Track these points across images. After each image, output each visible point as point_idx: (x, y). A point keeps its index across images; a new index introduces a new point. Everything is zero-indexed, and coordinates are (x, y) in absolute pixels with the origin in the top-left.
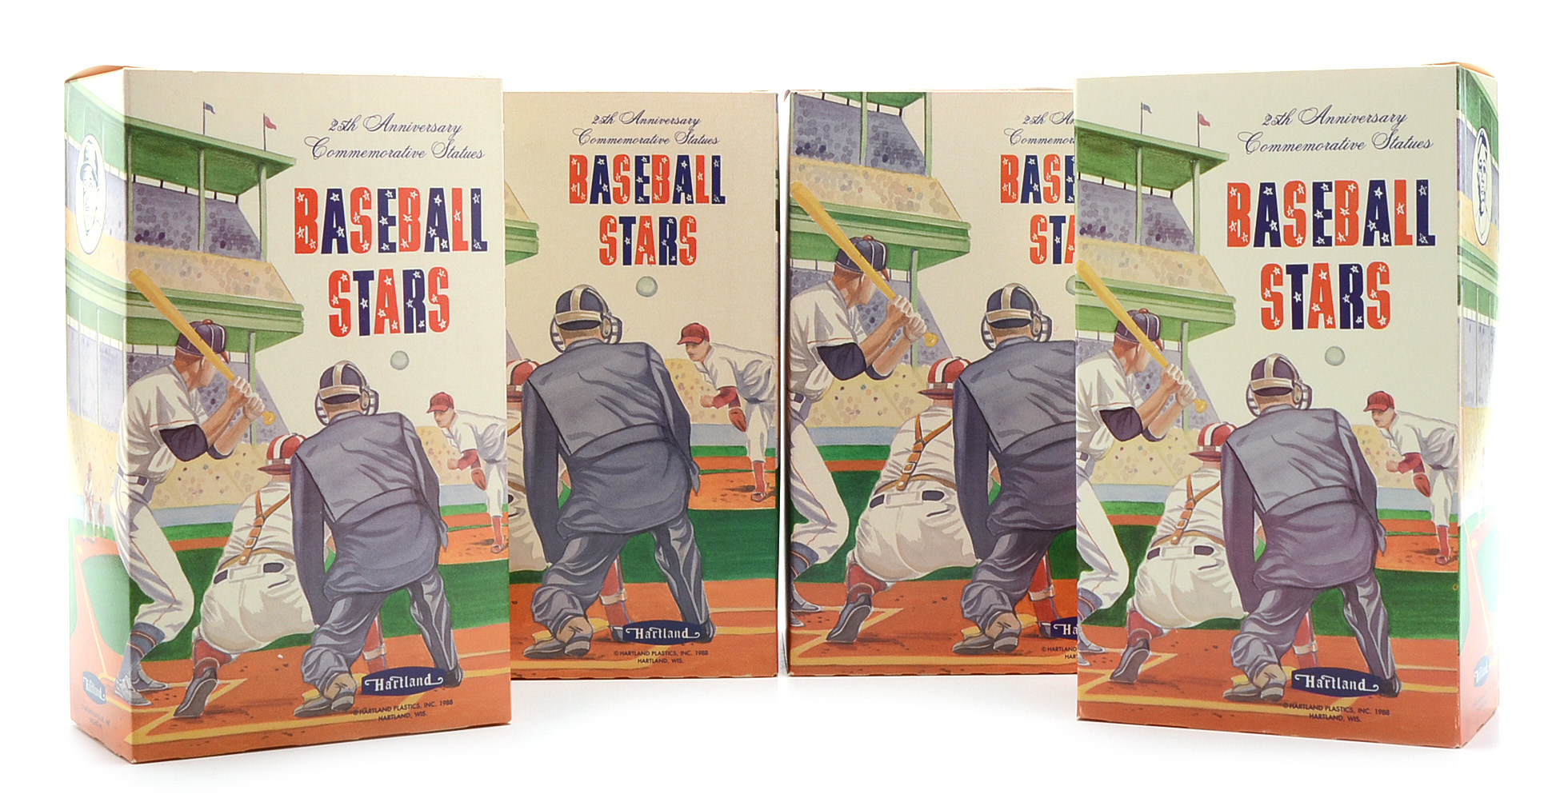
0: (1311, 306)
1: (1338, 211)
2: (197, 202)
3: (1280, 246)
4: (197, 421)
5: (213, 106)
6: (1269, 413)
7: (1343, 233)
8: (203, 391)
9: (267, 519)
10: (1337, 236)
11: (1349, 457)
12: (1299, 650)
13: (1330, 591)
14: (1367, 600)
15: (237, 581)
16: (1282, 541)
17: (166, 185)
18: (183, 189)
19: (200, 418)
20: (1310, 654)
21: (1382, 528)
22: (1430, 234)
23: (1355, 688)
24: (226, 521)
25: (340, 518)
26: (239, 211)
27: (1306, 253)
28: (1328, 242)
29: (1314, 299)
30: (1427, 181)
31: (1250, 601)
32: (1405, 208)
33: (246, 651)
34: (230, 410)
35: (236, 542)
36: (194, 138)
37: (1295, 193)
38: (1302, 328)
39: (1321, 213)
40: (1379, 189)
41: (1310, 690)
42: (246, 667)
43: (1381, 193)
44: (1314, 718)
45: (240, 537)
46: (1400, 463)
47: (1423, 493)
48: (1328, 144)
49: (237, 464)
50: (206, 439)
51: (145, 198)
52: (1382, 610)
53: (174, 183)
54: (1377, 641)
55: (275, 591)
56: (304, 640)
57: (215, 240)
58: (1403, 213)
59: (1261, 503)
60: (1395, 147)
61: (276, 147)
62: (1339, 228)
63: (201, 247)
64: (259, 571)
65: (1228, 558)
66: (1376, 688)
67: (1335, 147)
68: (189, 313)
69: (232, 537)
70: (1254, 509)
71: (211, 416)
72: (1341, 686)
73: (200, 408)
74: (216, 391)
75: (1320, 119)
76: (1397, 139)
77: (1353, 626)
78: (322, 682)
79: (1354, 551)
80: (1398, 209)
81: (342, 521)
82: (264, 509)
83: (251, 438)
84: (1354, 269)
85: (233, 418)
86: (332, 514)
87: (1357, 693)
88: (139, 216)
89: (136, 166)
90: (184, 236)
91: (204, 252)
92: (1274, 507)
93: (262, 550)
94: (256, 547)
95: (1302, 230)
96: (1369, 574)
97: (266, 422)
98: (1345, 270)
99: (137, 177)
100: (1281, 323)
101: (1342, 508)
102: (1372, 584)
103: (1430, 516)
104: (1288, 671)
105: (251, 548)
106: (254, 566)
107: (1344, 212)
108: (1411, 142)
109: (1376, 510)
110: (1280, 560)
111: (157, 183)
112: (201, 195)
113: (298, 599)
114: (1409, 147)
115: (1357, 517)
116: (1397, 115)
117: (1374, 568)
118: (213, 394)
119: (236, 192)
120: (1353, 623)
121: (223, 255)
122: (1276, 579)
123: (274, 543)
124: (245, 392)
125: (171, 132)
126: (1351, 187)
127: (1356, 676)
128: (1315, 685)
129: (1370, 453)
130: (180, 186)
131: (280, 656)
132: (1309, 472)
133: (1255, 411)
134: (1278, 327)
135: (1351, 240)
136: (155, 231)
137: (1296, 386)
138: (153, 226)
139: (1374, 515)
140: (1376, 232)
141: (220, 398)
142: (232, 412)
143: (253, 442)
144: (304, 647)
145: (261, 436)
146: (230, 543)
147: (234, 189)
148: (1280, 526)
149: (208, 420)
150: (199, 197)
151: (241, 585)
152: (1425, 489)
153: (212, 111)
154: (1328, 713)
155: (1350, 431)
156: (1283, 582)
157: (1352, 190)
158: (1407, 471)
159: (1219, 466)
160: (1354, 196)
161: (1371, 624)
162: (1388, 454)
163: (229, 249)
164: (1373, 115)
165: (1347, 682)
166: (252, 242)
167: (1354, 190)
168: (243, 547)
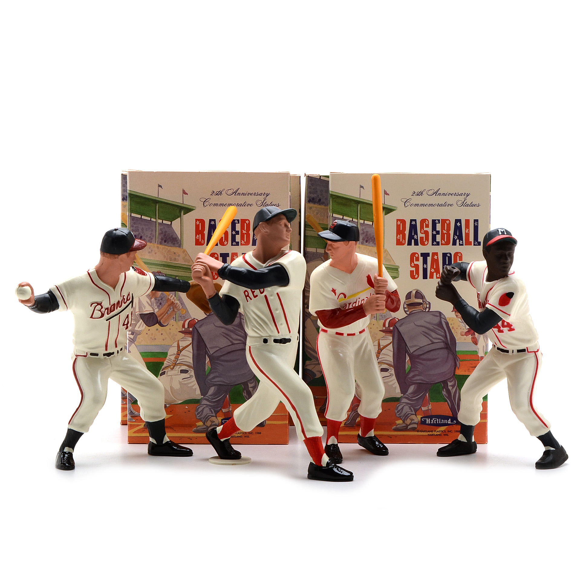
0: (431, 269)
1: (442, 231)
2: (155, 224)
3: (418, 245)
4: (154, 311)
5: (162, 185)
6: (413, 313)
7: (444, 240)
8: (156, 299)
9: (182, 352)
10: (442, 241)
11: (445, 330)
12: (423, 409)
13: (437, 384)
14: (452, 387)
15: (169, 376)
16: (418, 365)
17: (143, 217)
18: (149, 219)
19: (155, 310)
20: (428, 410)
21: (458, 358)
22: (479, 241)
23: (446, 423)
24: (165, 351)
25: (213, 353)
26: (172, 228)
27: (429, 248)
28: (438, 244)
29: (432, 267)
30: (478, 220)
31: (404, 390)
32: (469, 231)
33: (172, 404)
34: (167, 307)
35: (169, 360)
36: (154, 198)
37: (425, 224)
38: (427, 279)
39: (435, 232)
40: (459, 223)
41: (428, 424)
42: (173, 410)
43: (460, 224)
44: (430, 435)
45: (171, 358)
46: (466, 332)
47: (474, 344)
48: (439, 204)
49: (170, 329)
50: (157, 318)
51: (135, 222)
52: (458, 391)
53: (146, 216)
54: (455, 403)
55: (185, 381)
56: (196, 402)
57: (162, 239)
58: (468, 232)
59: (409, 350)
60: (465, 206)
61: (188, 202)
62: (443, 238)
63: (156, 242)
64: (178, 373)
65: (395, 373)
66: (455, 422)
67: (441, 205)
68: (151, 268)
69: (167, 358)
70: (406, 352)
71: (160, 309)
72: (441, 422)
73: (155, 306)
74: (162, 299)
75: (435, 194)
76: (466, 203)
77: (446, 398)
78: (205, 419)
79: (446, 368)
80: (466, 231)
81: (214, 355)
82: (181, 348)
83: (176, 319)
84: (448, 255)
85: (168, 311)
86: (209, 352)
87: (447, 425)
88: (132, 229)
89: (132, 209)
90: (150, 237)
91: (158, 244)
92: (414, 351)
93: (180, 364)
94: (177, 363)
95: (427, 239)
96: (453, 377)
97: (182, 313)
98: (444, 255)
99: (132, 214)
100: (418, 277)
101: (442, 352)
102: (454, 381)
103: (477, 353)
104: (419, 417)
105: (175, 363)
106: (176, 370)
107: (445, 232)
108: (472, 204)
109: (456, 351)
110: (417, 373)
111: (139, 216)
112: (157, 221)
113: (194, 385)
114: (471, 206)
115: (448, 354)
116: (466, 193)
117: (455, 375)
118: (160, 301)
119: (171, 220)
120: (446, 397)
121: (165, 245)
122: (415, 380)
123: (185, 362)
124: (174, 301)
125: (145, 196)
126: (448, 222)
127: (447, 418)
128: (430, 422)
129: (454, 329)
130: (148, 218)
131: (186, 407)
132: (429, 337)
133: (407, 312)
134: (417, 278)
135: (447, 243)
136: (138, 235)
137: (424, 302)
138: (138, 233)
139: (455, 353)
140: (457, 240)
141: (163, 302)
142: (168, 308)
143: (176, 321)
144: (197, 405)
145: (180, 318)
146: (167, 360)
147: (170, 219)
148: (416, 359)
149: (158, 311)
150: (156, 222)
151: (171, 378)
152: (476, 342)
153: (162, 188)
154: (435, 433)
155: (446, 320)
156: (418, 381)
157: (448, 223)
158: (469, 335)
159: (392, 335)
160: (449, 225)
161: (453, 397)
162: (461, 328)
163: (168, 243)
164: (457, 193)
165: (443, 420)
166: (177, 240)
167: (449, 223)
168: (172, 362)
